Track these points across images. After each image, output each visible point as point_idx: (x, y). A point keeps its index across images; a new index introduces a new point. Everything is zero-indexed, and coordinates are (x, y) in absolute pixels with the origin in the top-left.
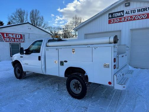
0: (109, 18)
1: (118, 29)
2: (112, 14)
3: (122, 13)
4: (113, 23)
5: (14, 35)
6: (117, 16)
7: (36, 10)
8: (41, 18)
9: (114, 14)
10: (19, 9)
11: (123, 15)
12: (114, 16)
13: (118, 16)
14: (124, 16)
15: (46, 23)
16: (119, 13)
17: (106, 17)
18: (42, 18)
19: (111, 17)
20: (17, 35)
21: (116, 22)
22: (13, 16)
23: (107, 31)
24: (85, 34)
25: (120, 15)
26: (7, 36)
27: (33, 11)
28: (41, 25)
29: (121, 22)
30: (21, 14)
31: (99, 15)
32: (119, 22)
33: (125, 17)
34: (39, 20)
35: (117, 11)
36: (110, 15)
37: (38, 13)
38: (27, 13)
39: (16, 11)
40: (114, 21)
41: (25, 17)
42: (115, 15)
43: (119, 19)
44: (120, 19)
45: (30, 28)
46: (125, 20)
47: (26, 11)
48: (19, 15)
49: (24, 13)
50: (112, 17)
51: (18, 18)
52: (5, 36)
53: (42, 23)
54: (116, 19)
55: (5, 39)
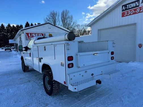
0: (123, 10)
1: (133, 22)
2: (125, 6)
3: (137, 3)
4: (127, 15)
5: (36, 34)
6: (131, 7)
7: (67, 10)
8: (70, 17)
9: (128, 6)
10: (52, 11)
11: (138, 5)
12: (128, 8)
13: (133, 7)
14: (140, 6)
15: (75, 21)
16: (134, 3)
17: (119, 10)
18: (72, 17)
19: (124, 9)
20: (39, 34)
21: (130, 14)
22: (48, 17)
23: (121, 25)
24: (98, 30)
25: (134, 6)
26: (31, 35)
27: (63, 12)
28: (70, 24)
29: (136, 13)
30: (53, 15)
31: (111, 8)
32: (134, 13)
33: (140, 8)
34: (69, 19)
35: (131, 2)
36: (124, 7)
37: (68, 13)
38: (59, 14)
39: (50, 13)
40: (128, 13)
41: (57, 18)
42: (130, 6)
43: (133, 11)
44: (135, 10)
45: (50, 27)
46: (141, 11)
47: (58, 12)
48: (52, 16)
49: (56, 14)
50: (126, 9)
51: (52, 19)
52: (30, 36)
53: (72, 21)
54: (131, 11)
55: (30, 38)
